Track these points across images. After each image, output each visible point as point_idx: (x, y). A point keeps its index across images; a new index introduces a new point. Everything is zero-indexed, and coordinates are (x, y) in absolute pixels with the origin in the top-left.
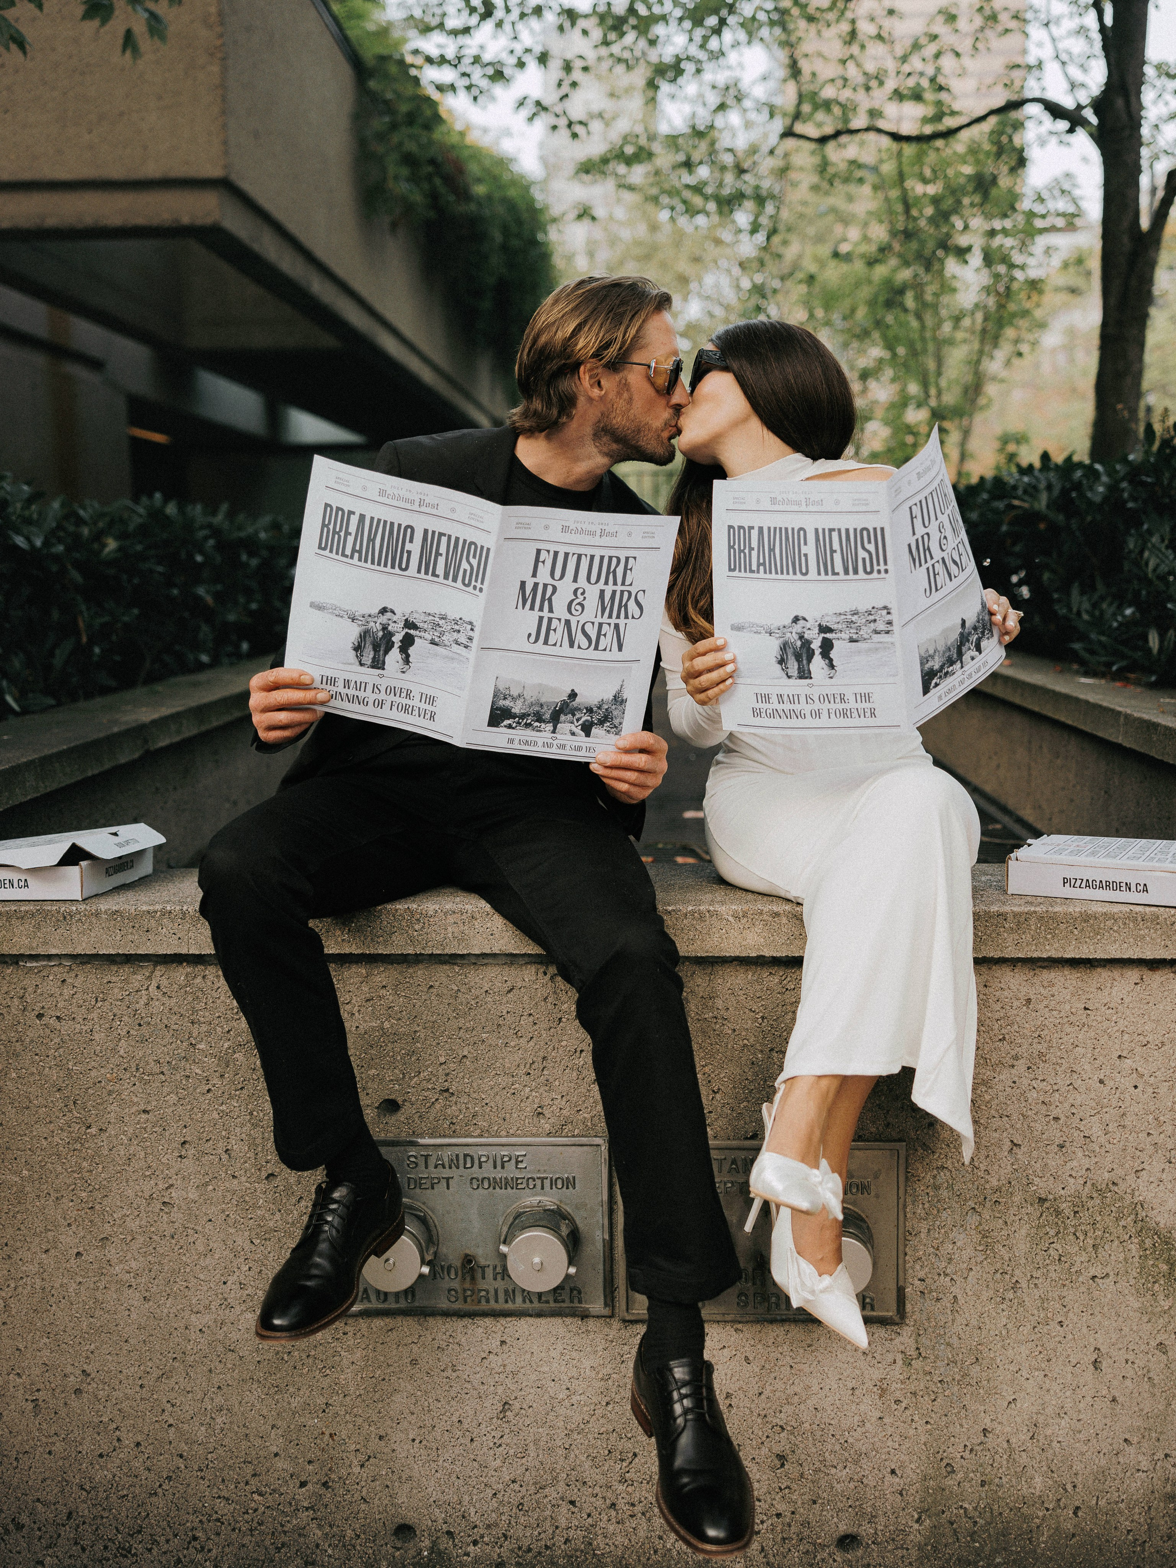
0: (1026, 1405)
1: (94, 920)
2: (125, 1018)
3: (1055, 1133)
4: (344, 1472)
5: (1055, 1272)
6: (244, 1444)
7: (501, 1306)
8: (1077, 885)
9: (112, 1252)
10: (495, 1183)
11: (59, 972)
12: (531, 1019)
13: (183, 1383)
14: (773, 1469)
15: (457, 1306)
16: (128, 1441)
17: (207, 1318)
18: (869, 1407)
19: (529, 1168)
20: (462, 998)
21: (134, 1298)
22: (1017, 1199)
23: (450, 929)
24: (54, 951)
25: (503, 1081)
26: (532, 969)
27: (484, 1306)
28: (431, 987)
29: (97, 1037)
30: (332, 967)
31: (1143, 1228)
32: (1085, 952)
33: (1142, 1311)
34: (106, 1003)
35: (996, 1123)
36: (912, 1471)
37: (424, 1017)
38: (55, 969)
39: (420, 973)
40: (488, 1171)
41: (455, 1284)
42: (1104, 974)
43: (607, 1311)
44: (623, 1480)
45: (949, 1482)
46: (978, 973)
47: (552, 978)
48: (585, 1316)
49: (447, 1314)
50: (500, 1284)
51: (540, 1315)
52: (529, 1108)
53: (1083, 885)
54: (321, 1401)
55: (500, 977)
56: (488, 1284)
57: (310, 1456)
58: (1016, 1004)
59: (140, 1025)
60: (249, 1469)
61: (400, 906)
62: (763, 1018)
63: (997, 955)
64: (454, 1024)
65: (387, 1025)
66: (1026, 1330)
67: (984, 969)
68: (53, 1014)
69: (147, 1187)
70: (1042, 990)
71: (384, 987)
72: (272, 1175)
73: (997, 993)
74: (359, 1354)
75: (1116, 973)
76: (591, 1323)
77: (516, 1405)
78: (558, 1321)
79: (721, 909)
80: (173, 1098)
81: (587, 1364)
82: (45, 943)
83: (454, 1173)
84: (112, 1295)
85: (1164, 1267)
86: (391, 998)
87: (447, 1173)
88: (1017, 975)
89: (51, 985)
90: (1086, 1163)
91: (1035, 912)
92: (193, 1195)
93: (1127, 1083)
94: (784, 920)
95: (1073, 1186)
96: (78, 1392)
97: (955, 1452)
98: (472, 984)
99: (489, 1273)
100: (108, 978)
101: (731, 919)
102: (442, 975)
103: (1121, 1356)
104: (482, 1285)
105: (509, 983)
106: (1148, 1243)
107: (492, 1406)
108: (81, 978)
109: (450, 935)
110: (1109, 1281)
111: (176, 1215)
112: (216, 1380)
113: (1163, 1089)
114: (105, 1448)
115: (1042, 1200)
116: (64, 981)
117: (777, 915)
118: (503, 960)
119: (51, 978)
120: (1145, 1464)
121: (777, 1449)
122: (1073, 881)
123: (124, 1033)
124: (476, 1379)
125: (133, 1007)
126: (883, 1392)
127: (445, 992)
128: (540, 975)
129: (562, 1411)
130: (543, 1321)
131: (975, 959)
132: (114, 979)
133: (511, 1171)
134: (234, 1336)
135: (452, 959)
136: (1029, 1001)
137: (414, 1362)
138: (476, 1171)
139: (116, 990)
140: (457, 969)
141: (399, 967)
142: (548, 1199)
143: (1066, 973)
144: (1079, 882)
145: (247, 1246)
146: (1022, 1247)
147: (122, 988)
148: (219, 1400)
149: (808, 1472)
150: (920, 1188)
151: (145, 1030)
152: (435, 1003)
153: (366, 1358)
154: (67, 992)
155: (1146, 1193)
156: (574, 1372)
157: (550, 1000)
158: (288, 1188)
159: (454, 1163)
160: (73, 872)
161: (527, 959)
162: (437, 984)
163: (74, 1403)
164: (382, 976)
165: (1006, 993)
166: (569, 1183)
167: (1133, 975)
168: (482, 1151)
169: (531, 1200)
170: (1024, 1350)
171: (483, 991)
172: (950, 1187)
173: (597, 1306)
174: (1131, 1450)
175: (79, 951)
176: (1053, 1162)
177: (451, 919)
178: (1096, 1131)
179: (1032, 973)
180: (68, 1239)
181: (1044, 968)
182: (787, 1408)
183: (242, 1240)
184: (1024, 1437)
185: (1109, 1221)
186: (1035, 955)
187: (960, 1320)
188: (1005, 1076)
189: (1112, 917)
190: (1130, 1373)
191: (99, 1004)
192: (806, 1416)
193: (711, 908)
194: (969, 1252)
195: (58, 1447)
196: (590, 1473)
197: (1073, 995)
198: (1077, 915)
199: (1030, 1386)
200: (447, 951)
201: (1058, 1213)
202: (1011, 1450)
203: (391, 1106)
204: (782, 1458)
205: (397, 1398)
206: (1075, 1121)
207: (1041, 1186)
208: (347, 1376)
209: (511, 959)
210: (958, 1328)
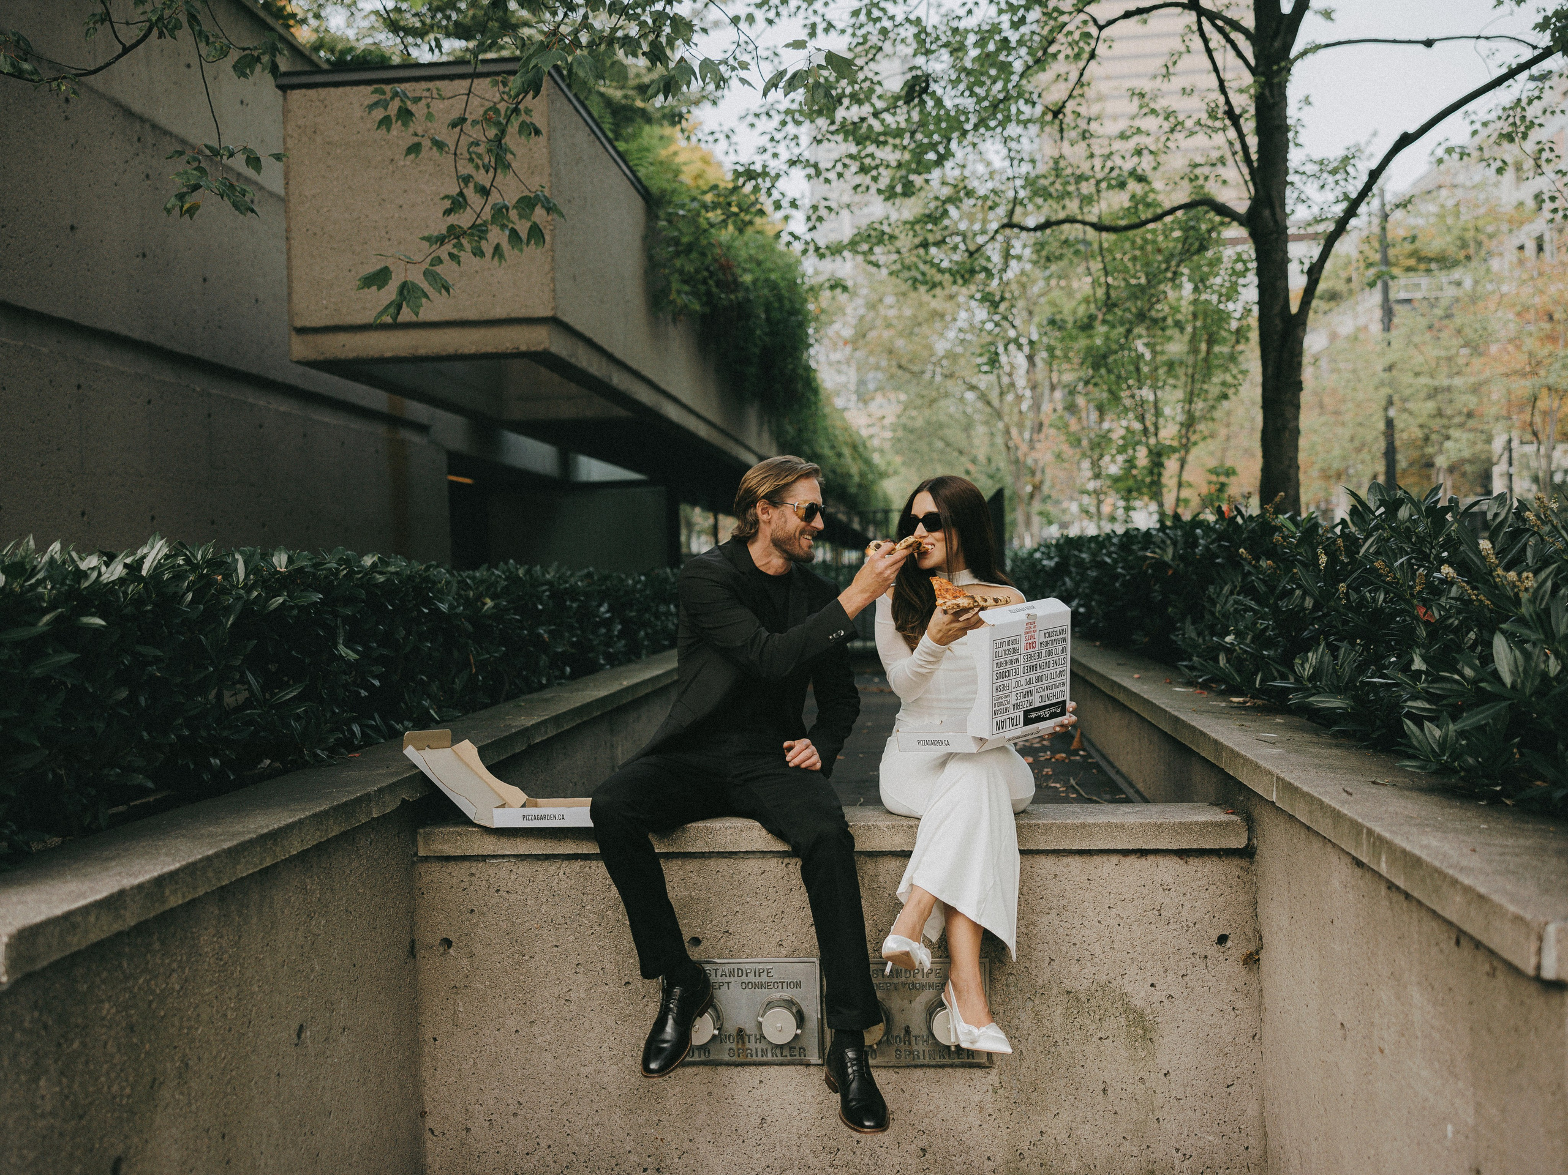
0: (1065, 1116)
2: (545, 891)
3: (1074, 952)
4: (669, 1162)
5: (1078, 1035)
6: (611, 1146)
7: (760, 1058)
9: (536, 1029)
10: (755, 986)
11: (507, 865)
12: (775, 889)
13: (576, 1109)
14: (919, 1157)
15: (735, 1058)
16: (544, 1144)
17: (590, 1069)
18: (974, 1118)
19: (775, 977)
20: (735, 877)
21: (548, 1057)
22: (1054, 992)
23: (728, 838)
24: (507, 852)
25: (760, 925)
26: (775, 860)
27: (749, 1059)
28: (718, 871)
29: (529, 903)
30: (662, 861)
31: (1127, 1008)
32: (1085, 846)
33: (1130, 1058)
34: (535, 883)
35: (1040, 947)
36: (1000, 1156)
37: (714, 889)
38: (506, 863)
39: (712, 863)
40: (751, 978)
41: (734, 1046)
42: (1097, 860)
43: (820, 1062)
44: (832, 1166)
45: (1023, 1164)
47: (787, 866)
48: (808, 1065)
49: (728, 1064)
50: (759, 1046)
51: (781, 1064)
52: (774, 941)
54: (656, 1118)
55: (757, 865)
56: (752, 1045)
57: (650, 1152)
58: (1048, 877)
59: (553, 895)
60: (614, 1162)
61: (701, 824)
63: (1032, 848)
64: (731, 893)
65: (693, 894)
66: (1062, 1071)
68: (505, 889)
69: (557, 990)
70: (1062, 869)
71: (692, 872)
72: (628, 983)
73: (1038, 872)
74: (678, 1089)
75: (1105, 858)
76: (811, 1068)
77: (769, 1120)
78: (792, 1068)
79: (881, 823)
80: (572, 938)
81: (809, 1094)
82: (502, 848)
83: (732, 979)
84: (535, 1055)
85: (1141, 1032)
86: (695, 878)
87: (728, 979)
88: (1049, 861)
89: (504, 873)
90: (1093, 970)
92: (583, 995)
93: (1113, 923)
95: (1086, 983)
96: (515, 1114)
97: (1024, 1146)
98: (741, 870)
99: (752, 1039)
100: (536, 868)
101: (885, 830)
102: (723, 864)
103: (1120, 1085)
104: (748, 1045)
105: (762, 869)
106: (1131, 1017)
107: (755, 1120)
108: (521, 868)
109: (728, 841)
110: (1110, 1041)
111: (573, 1007)
112: (595, 1107)
113: (1134, 927)
114: (530, 1150)
115: (1068, 993)
116: (512, 870)
117: (907, 825)
118: (758, 855)
119: (504, 868)
120: (1136, 1152)
121: (921, 1145)
123: (544, 900)
124: (745, 1104)
125: (550, 884)
126: (982, 1109)
127: (726, 874)
128: (779, 864)
129: (795, 1123)
130: (784, 1068)
131: (1019, 851)
132: (539, 868)
133: (764, 978)
134: (606, 1080)
135: (731, 855)
136: (1055, 876)
137: (710, 1094)
138: (744, 978)
139: (540, 875)
140: (733, 860)
141: (700, 860)
142: (786, 994)
143: (1076, 858)
145: (614, 1025)
146: (1058, 1021)
147: (543, 874)
148: (597, 1119)
149: (939, 1158)
150: (998, 986)
151: (557, 899)
152: (720, 880)
153: (682, 1092)
154: (513, 876)
155: (1128, 988)
156: (802, 1099)
157: (785, 878)
158: (637, 990)
159: (732, 973)
161: (771, 855)
162: (721, 869)
163: (513, 1121)
164: (691, 865)
165: (1042, 871)
166: (798, 985)
167: (1114, 859)
168: (747, 966)
169: (777, 995)
170: (1063, 1083)
171: (747, 873)
172: (1016, 985)
173: (815, 1059)
174: (1127, 1143)
176: (1075, 969)
177: (729, 832)
178: (1098, 951)
179: (1056, 859)
180: (511, 1023)
181: (1063, 855)
182: (927, 1120)
183: (610, 1022)
184: (1064, 1136)
185: (1108, 1004)
187: (1024, 1065)
188: (1045, 919)
189: (1098, 825)
190: (1124, 1096)
191: (531, 884)
192: (937, 1125)
193: (875, 823)
194: (1028, 1023)
195: (503, 1149)
196: (812, 1161)
197: (1081, 871)
199: (1066, 1105)
200: (726, 850)
201: (1078, 1000)
202: (1057, 1145)
203: (696, 941)
204: (923, 1150)
205: (700, 1116)
206: (1085, 946)
207: (1068, 984)
208: (670, 1103)
209: (763, 854)
210: (1024, 1071)
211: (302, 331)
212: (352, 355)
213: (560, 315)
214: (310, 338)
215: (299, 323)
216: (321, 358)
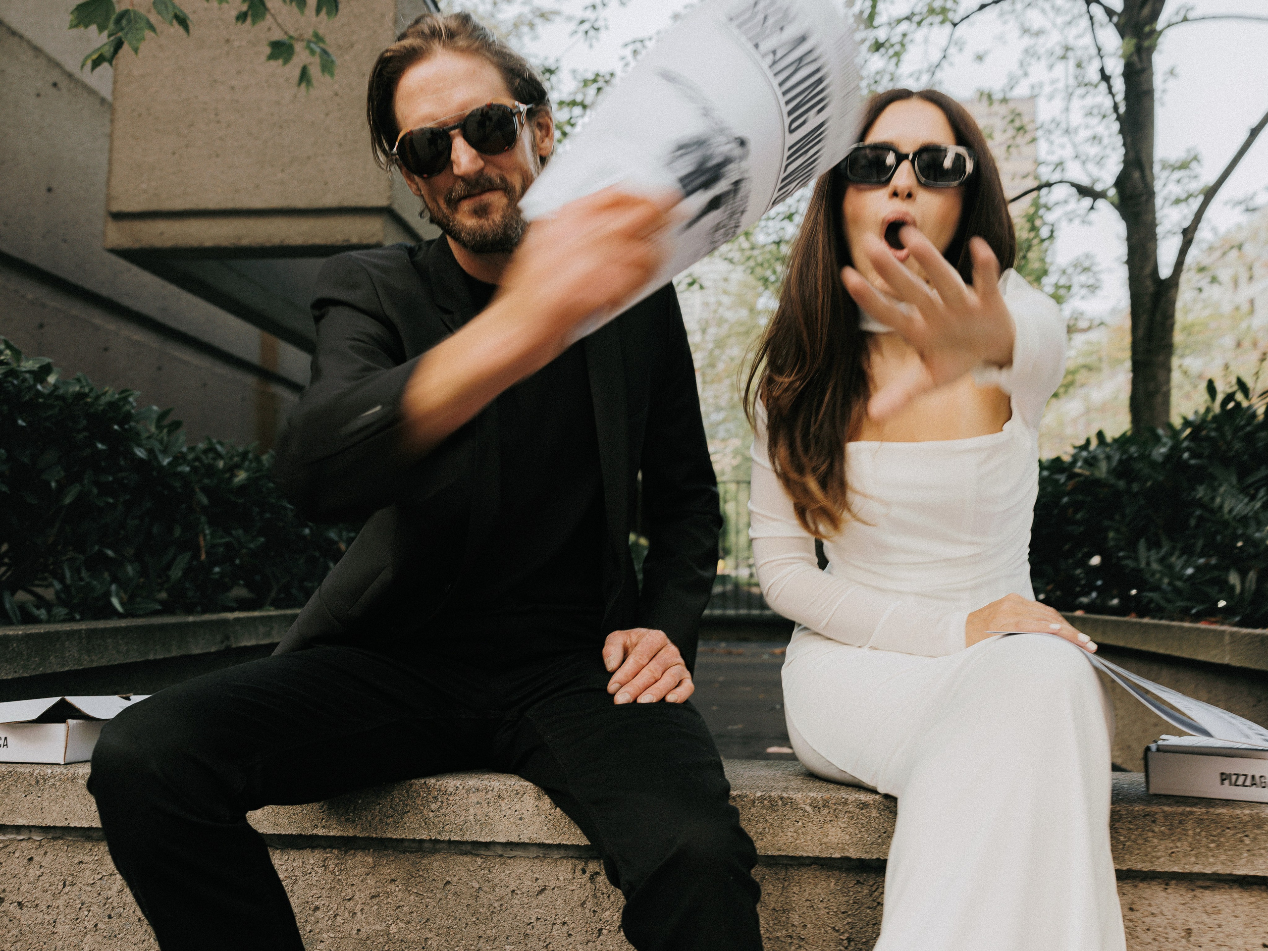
1: (69, 786)
2: (94, 908)
8: (1240, 782)
11: (26, 848)
12: (565, 928)
20: (484, 898)
23: (472, 811)
24: (21, 822)
26: (568, 865)
28: (448, 882)
29: (60, 928)
34: (76, 888)
37: (438, 921)
38: (24, 844)
39: (436, 865)
46: (1121, 893)
47: (592, 878)
53: (1248, 783)
55: (530, 873)
58: (1173, 935)
59: (110, 917)
62: (849, 940)
63: (1146, 867)
64: (473, 931)
65: (393, 929)
67: (1128, 887)
68: (15, 898)
70: (1205, 918)
71: (393, 880)
73: (1148, 920)
79: (798, 796)
82: (12, 811)
86: (400, 895)
88: (1171, 897)
89: (15, 864)
91: (1192, 813)
94: (874, 813)
98: (496, 881)
100: (80, 857)
101: (808, 808)
102: (461, 868)
105: (540, 882)
108: (49, 857)
109: (471, 818)
116: (31, 859)
117: (864, 805)
118: (533, 853)
119: (17, 855)
122: (1234, 778)
123: (90, 926)
125: (104, 894)
127: (464, 890)
128: (578, 873)
131: (1117, 871)
132: (86, 859)
135: (476, 848)
136: (1189, 932)
139: (88, 873)
140: (479, 861)
141: (412, 857)
143: (1236, 896)
144: (1241, 779)
147: (94, 871)
151: (115, 923)
152: (452, 903)
154: (33, 872)
157: (589, 905)
160: (58, 730)
161: (562, 853)
162: (455, 879)
165: (1158, 920)
171: (509, 890)
175: (49, 822)
177: (474, 798)
179: (1190, 895)
181: (1206, 888)
186: (1196, 869)
191: (67, 889)
193: (785, 795)
197: (1246, 926)
198: (1247, 819)
200: (467, 838)
209: (542, 850)
211: (118, 216)
212: (169, 244)
213: (396, 207)
214: (126, 225)
215: (116, 207)
216: (136, 246)
